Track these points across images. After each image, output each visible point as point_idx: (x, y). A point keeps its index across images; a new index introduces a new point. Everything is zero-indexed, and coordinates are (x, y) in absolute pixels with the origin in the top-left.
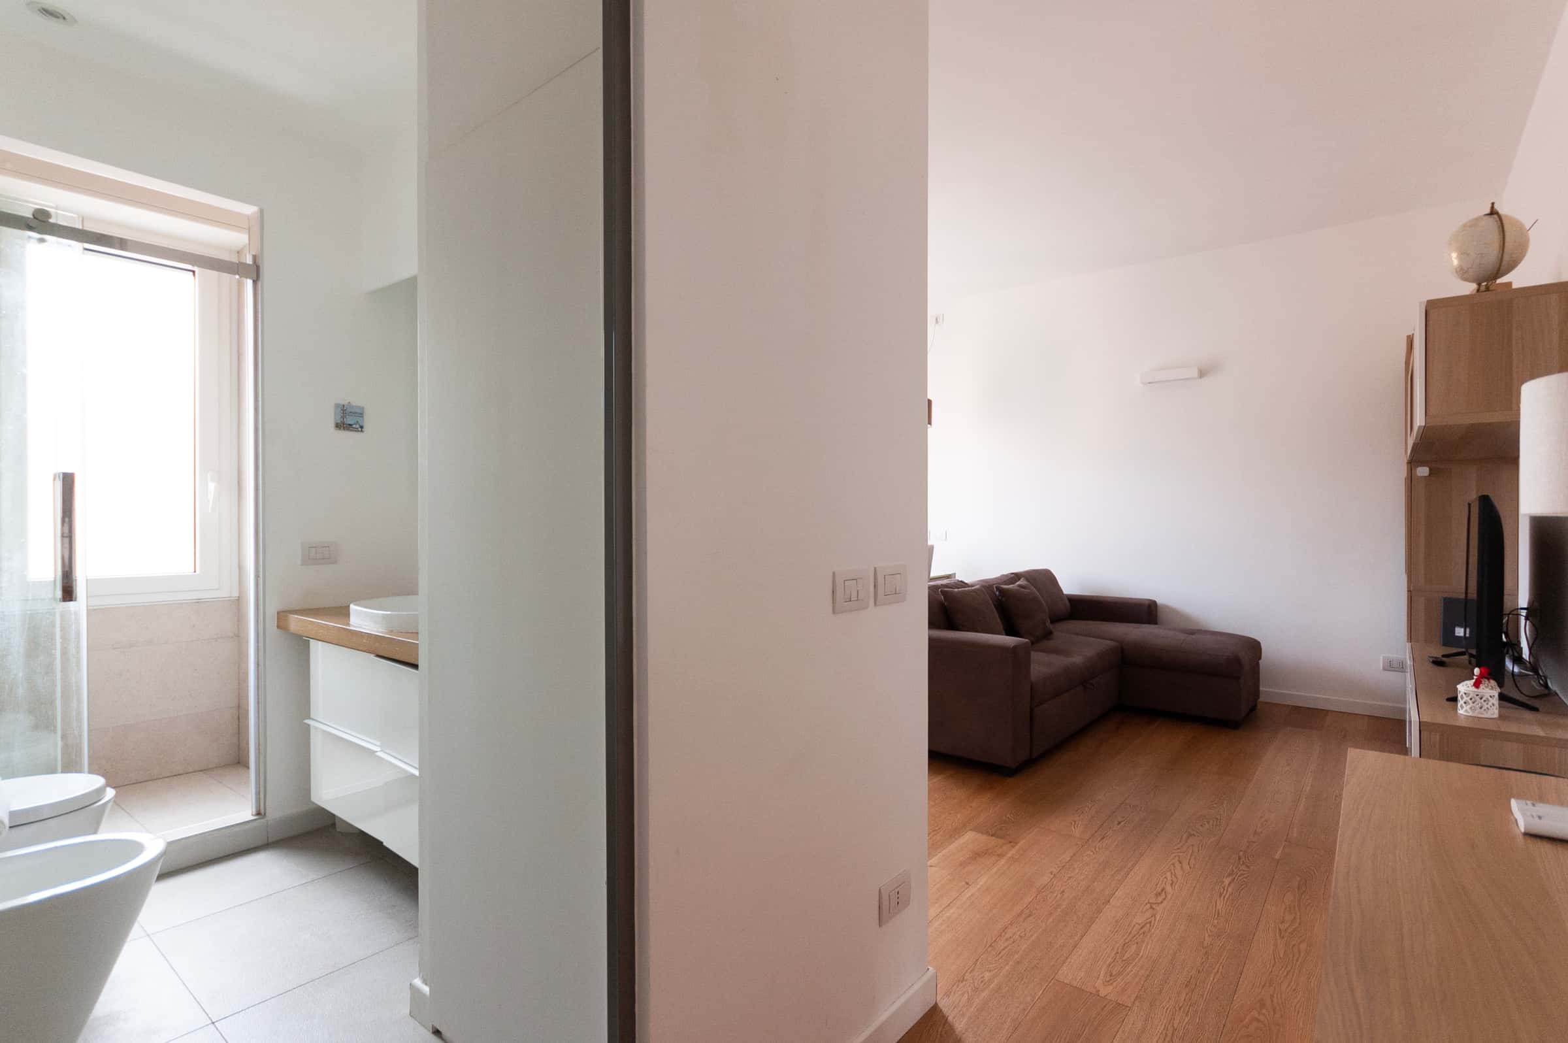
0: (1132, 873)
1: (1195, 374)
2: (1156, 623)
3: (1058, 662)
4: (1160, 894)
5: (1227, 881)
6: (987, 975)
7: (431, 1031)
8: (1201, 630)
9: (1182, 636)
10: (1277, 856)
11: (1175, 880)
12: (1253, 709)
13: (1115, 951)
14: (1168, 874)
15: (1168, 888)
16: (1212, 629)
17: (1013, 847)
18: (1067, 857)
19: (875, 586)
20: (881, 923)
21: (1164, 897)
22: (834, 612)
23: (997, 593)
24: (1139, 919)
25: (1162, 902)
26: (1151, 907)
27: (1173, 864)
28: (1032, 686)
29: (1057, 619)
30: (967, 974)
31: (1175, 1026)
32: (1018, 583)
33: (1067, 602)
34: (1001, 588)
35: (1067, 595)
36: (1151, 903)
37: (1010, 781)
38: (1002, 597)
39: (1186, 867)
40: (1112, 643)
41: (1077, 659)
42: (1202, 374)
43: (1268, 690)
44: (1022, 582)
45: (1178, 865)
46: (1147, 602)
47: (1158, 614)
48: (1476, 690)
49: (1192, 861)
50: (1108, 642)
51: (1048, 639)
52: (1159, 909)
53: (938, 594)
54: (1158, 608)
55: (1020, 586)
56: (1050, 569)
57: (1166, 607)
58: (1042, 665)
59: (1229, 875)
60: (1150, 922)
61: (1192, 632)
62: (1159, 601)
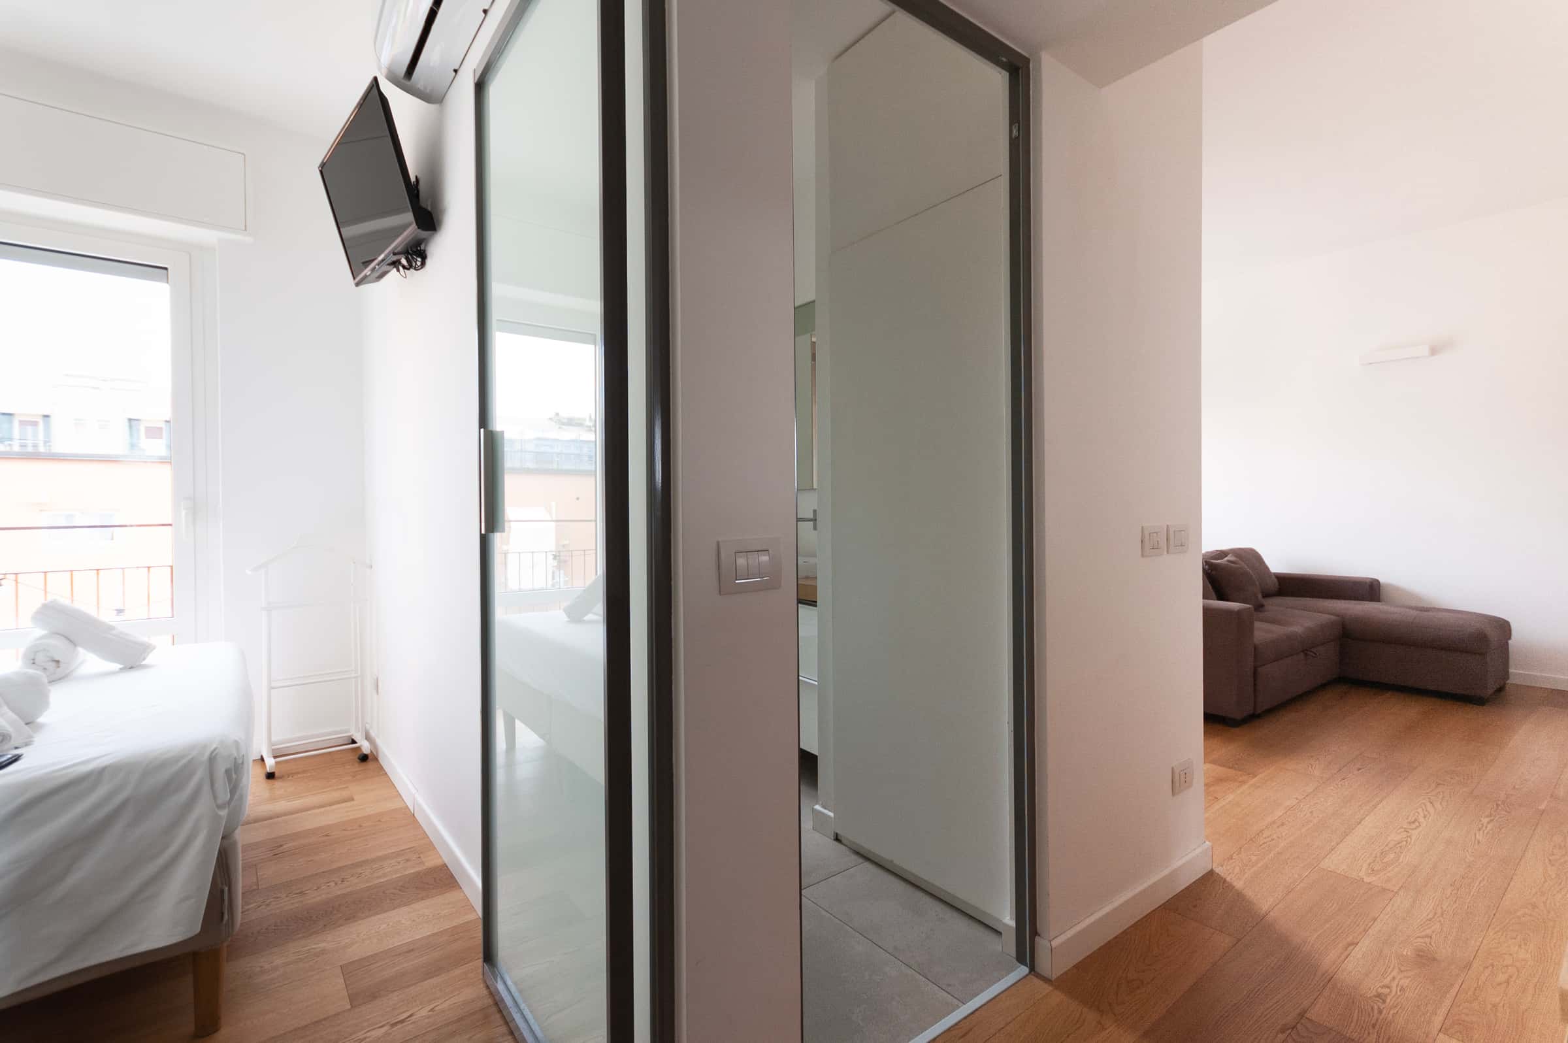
0: (1380, 805)
1: (1426, 352)
2: (1380, 601)
3: (1278, 631)
4: (1413, 822)
5: (1485, 821)
6: (1254, 858)
7: (833, 838)
8: (1434, 608)
10: (1542, 807)
11: (1428, 814)
12: (1501, 689)
13: (1374, 855)
14: (1420, 810)
15: (1421, 820)
16: (1444, 607)
17: (1253, 778)
18: (1309, 789)
19: (1167, 539)
20: (1174, 794)
21: (1418, 825)
22: (1143, 556)
24: (1394, 838)
25: (1416, 828)
26: (1406, 831)
27: (1424, 803)
28: (1255, 648)
29: (1268, 594)
30: (1235, 855)
31: (1444, 907)
33: (1276, 580)
34: (1212, 563)
35: (1274, 574)
36: (1405, 828)
37: (1237, 730)
38: (1212, 570)
39: (1438, 805)
40: (1333, 618)
41: (1297, 629)
42: (1434, 352)
43: (1517, 672)
44: (1229, 558)
45: (1429, 805)
46: (1371, 581)
47: (1381, 591)
49: (1445, 803)
50: (1329, 616)
51: (1266, 611)
52: (1415, 833)
54: (1381, 588)
55: (1228, 561)
56: (1255, 549)
57: (1390, 586)
58: (1263, 632)
59: (1487, 816)
60: (1406, 841)
61: (1424, 610)
62: (1382, 580)
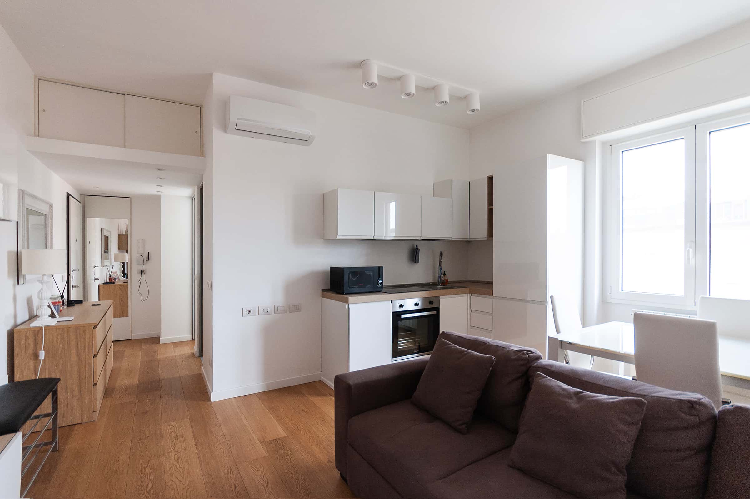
4: (178, 459)
11: (176, 469)
14: (181, 470)
21: (175, 459)
24: (178, 446)
25: (175, 456)
26: (177, 451)
27: (183, 478)
36: (178, 453)
45: (180, 479)
49: (175, 487)
52: (174, 453)
60: (173, 446)
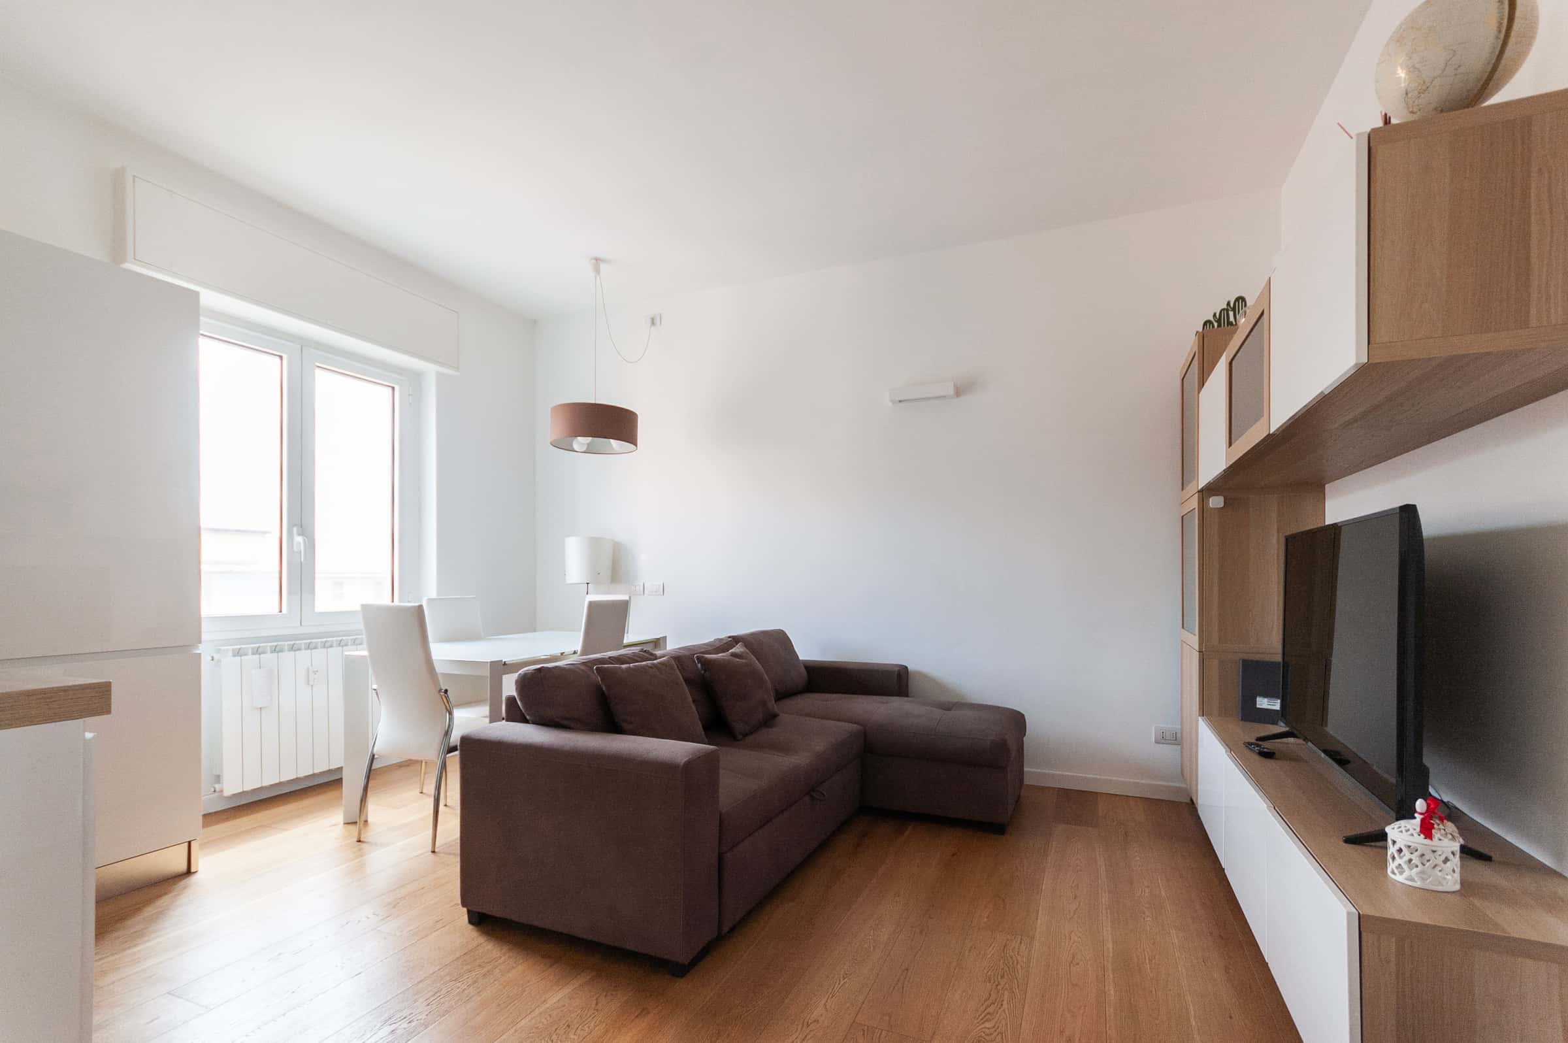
1: (951, 392)
2: (907, 695)
8: (959, 702)
9: (937, 713)
23: (699, 665)
29: (783, 695)
32: (730, 651)
33: (804, 673)
34: (706, 659)
35: (805, 663)
38: (705, 671)
40: (853, 728)
41: (800, 760)
42: (959, 392)
43: (1034, 772)
44: (738, 649)
46: (897, 669)
47: (910, 683)
48: (1428, 841)
50: (847, 724)
51: (770, 727)
53: (593, 672)
54: (910, 676)
55: (734, 655)
56: (782, 629)
57: (918, 673)
61: (948, 707)
62: (911, 667)
